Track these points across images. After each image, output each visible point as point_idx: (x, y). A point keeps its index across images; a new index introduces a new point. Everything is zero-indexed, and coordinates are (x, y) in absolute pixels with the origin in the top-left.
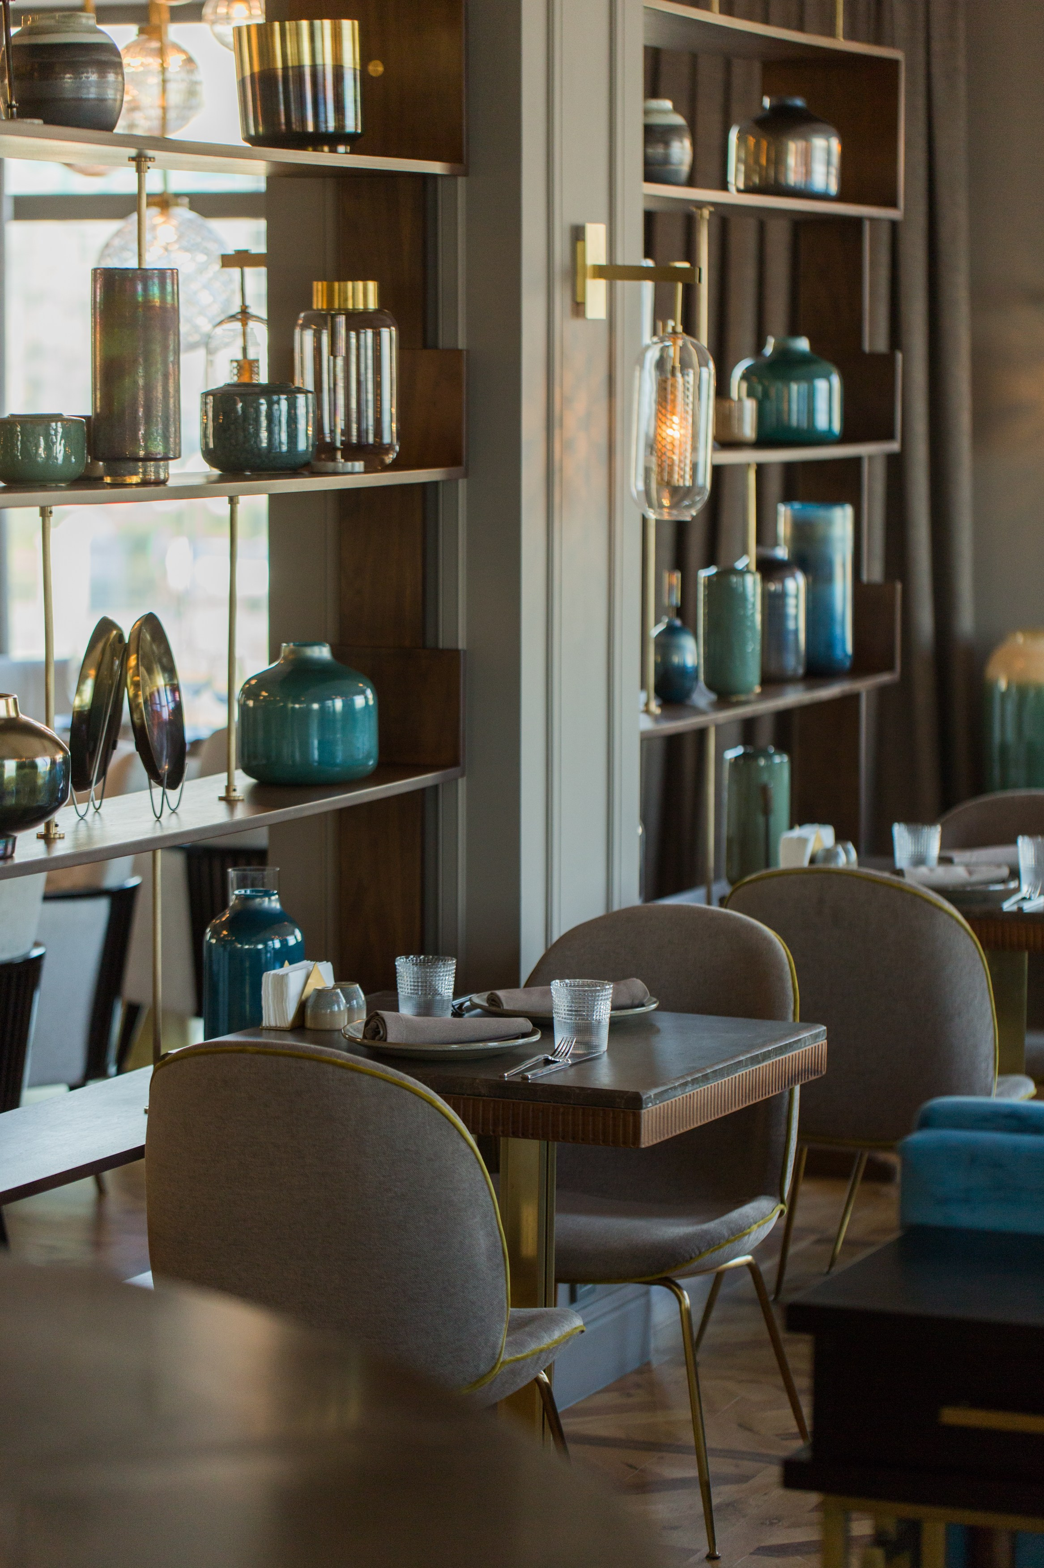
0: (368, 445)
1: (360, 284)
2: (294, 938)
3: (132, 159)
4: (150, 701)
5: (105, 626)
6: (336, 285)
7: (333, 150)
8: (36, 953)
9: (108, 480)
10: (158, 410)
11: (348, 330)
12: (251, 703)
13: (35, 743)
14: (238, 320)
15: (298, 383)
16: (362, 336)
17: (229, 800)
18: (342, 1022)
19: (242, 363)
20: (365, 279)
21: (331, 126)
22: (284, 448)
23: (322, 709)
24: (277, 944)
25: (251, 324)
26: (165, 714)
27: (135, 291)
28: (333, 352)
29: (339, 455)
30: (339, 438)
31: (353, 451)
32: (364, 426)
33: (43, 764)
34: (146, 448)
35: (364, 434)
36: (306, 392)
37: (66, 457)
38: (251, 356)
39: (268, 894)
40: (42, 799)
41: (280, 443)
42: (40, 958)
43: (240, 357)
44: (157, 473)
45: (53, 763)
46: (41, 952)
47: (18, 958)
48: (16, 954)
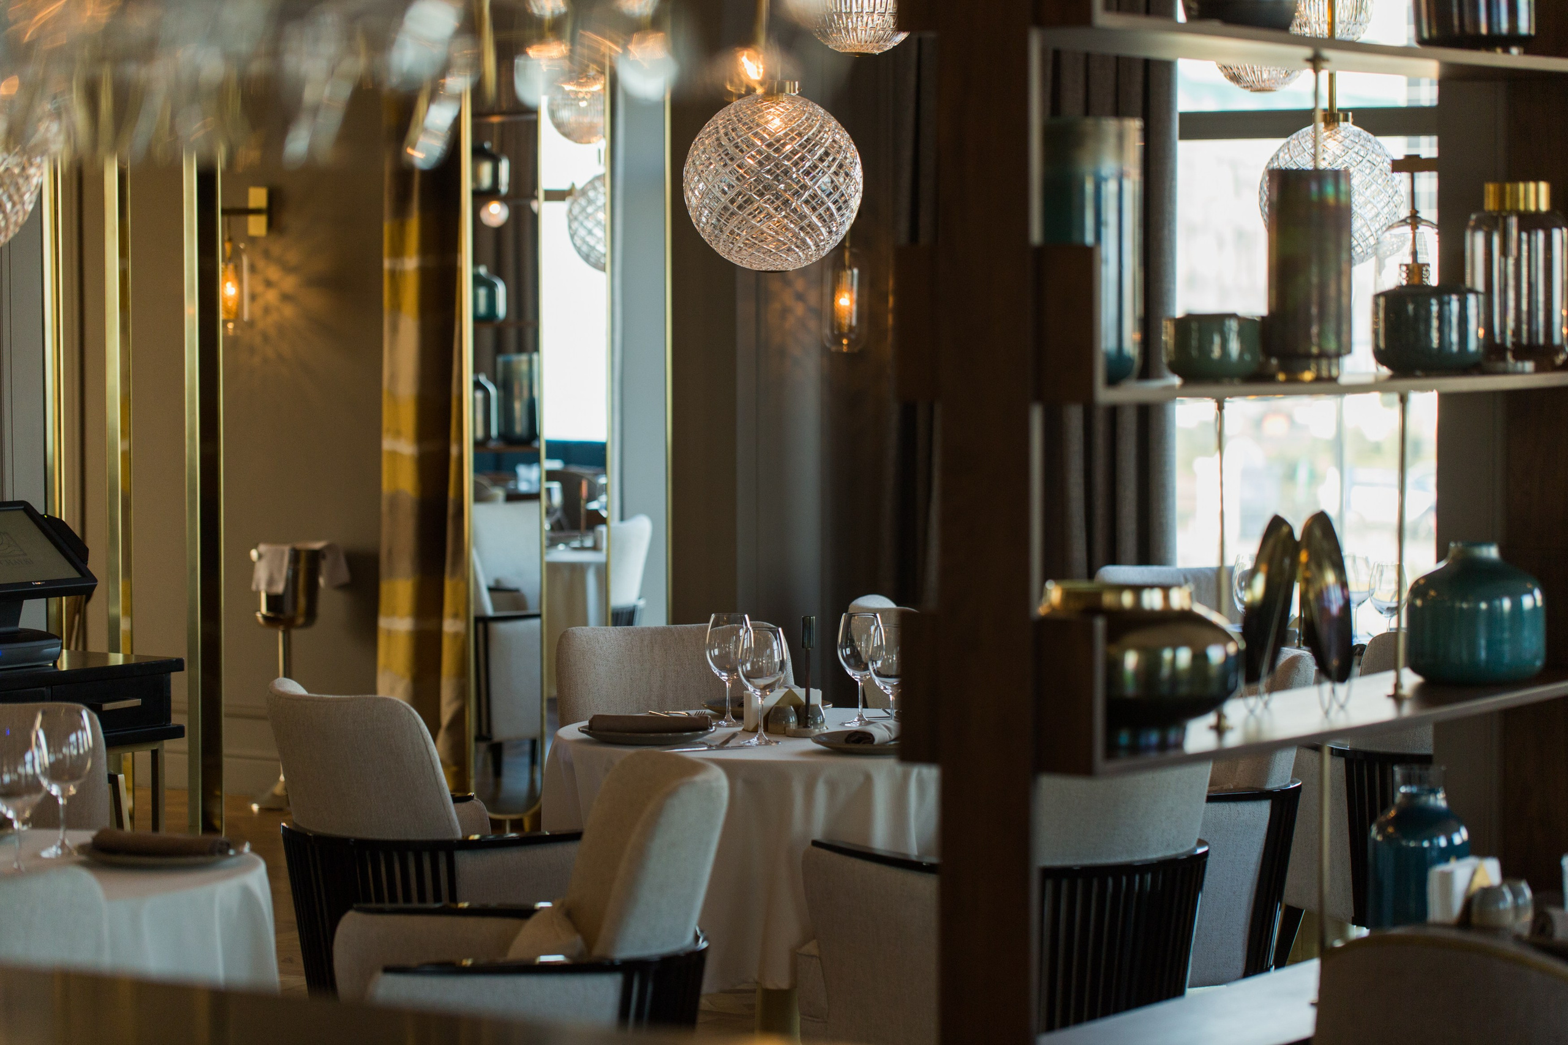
0: (1538, 346)
1: (1532, 186)
2: (1461, 836)
3: (1308, 60)
4: (1321, 596)
5: (1277, 523)
6: (1508, 187)
7: (1506, 50)
8: (1200, 851)
9: (1281, 377)
10: (1332, 308)
11: (1520, 229)
12: (1419, 603)
13: (1208, 634)
14: (1407, 224)
15: (1468, 283)
16: (1533, 238)
17: (1397, 698)
18: (1509, 919)
19: (1411, 267)
20: (1536, 180)
21: (1504, 26)
22: (1455, 348)
23: (1491, 610)
24: (1443, 842)
25: (1422, 229)
26: (1335, 609)
27: (1309, 189)
28: (1504, 252)
29: (1509, 356)
30: (1509, 340)
31: (1523, 352)
32: (1534, 328)
33: (1216, 654)
34: (1320, 346)
35: (1534, 336)
36: (1476, 293)
37: (1241, 354)
38: (1421, 259)
39: (1433, 791)
40: (1214, 689)
41: (1451, 343)
42: (1205, 854)
43: (1409, 260)
44: (1330, 371)
45: (1227, 656)
46: (1205, 849)
47: (1183, 854)
48: (1181, 851)
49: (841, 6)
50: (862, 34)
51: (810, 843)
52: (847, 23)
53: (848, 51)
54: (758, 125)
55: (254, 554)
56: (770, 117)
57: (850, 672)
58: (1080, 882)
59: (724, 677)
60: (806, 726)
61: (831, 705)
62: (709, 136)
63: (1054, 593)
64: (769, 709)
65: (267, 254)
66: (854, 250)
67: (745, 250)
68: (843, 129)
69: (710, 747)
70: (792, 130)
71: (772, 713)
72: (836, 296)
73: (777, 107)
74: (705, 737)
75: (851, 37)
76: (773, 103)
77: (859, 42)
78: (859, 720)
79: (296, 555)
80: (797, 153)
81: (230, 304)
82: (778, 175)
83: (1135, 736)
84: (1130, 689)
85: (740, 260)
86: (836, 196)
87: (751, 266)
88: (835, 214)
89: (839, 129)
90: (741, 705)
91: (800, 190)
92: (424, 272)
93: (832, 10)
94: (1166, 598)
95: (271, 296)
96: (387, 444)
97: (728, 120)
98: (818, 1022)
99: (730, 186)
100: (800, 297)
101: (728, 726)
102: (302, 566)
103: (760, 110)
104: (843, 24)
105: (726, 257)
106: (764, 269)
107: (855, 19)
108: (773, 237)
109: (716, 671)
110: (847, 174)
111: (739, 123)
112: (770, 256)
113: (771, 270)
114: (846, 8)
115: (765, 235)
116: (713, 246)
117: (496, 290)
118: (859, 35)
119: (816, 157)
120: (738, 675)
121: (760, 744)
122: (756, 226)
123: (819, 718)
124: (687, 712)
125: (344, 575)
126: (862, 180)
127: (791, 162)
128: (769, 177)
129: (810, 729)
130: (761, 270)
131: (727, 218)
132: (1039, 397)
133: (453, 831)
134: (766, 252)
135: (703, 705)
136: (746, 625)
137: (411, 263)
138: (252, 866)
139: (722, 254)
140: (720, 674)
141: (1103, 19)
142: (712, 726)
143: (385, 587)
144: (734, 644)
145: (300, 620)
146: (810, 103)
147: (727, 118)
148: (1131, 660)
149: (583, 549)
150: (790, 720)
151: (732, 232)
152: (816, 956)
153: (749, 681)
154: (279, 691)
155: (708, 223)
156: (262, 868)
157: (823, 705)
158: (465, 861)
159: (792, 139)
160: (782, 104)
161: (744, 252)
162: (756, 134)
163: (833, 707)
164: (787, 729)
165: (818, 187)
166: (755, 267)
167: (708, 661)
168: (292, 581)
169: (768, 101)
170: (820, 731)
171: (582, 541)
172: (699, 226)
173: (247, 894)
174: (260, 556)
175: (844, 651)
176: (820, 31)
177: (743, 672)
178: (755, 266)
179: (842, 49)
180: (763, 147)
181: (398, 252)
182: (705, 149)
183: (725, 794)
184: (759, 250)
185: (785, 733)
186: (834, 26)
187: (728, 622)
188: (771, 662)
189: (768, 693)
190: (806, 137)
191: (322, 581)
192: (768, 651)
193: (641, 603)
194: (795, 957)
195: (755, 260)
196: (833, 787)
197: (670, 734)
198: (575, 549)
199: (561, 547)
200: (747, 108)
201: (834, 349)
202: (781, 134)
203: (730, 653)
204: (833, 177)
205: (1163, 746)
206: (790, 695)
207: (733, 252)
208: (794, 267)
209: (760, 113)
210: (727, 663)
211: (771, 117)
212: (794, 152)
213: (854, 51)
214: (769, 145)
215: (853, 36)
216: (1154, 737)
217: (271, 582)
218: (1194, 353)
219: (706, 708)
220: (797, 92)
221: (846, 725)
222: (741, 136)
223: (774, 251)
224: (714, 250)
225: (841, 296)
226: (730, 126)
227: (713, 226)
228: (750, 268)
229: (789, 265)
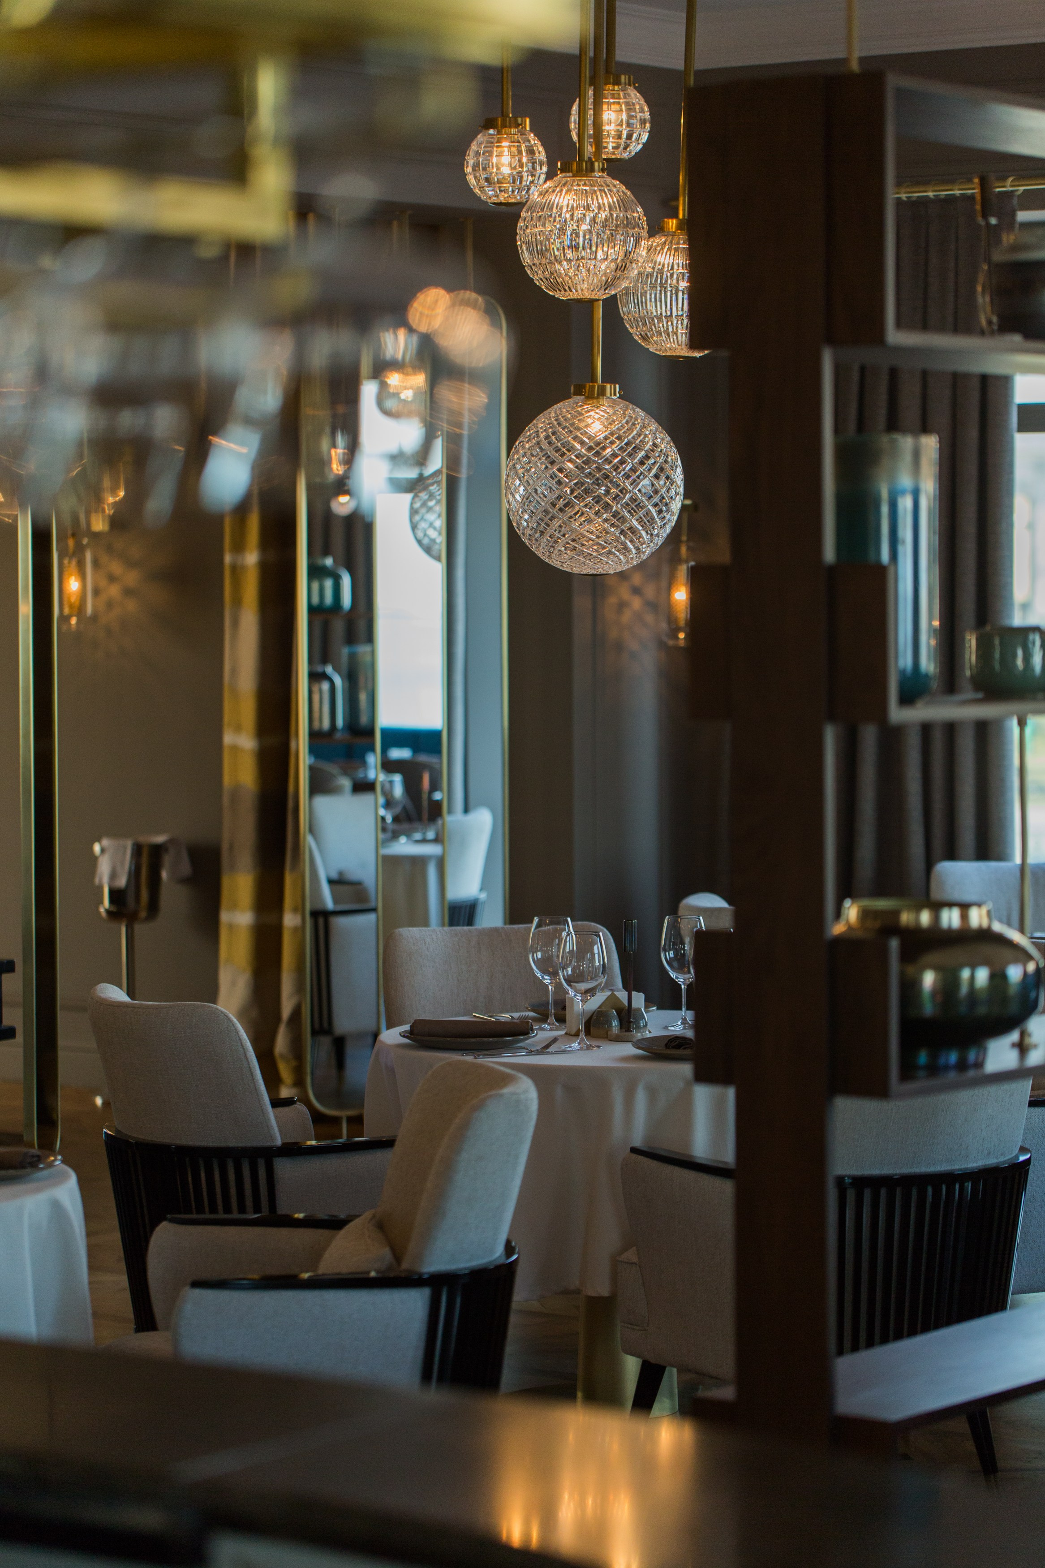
8: (1023, 1159)
13: (1007, 953)
33: (1015, 973)
37: (1042, 669)
40: (1014, 1008)
42: (1028, 1162)
45: (1025, 973)
46: (1028, 1156)
47: (1004, 1162)
48: (1002, 1159)
49: (661, 308)
50: (682, 337)
51: (629, 1150)
52: (667, 325)
53: (668, 354)
54: (578, 429)
55: (97, 848)
56: (590, 421)
57: (673, 975)
58: (899, 1191)
59: (547, 980)
60: (628, 1030)
61: (655, 1008)
62: (529, 440)
63: (852, 912)
64: (592, 1013)
65: (110, 549)
66: (691, 544)
67: (566, 553)
68: (664, 432)
69: (530, 1053)
70: (612, 434)
71: (594, 1017)
72: (672, 591)
73: (597, 411)
74: (527, 1041)
75: (672, 340)
76: (594, 406)
77: (679, 345)
78: (682, 1023)
79: (138, 850)
80: (617, 457)
81: (73, 600)
82: (598, 479)
83: (934, 1057)
84: (928, 1009)
85: (560, 564)
86: (656, 499)
87: (572, 569)
88: (656, 517)
89: (660, 432)
90: (564, 1008)
91: (619, 494)
92: (264, 567)
93: (652, 313)
94: (964, 917)
95: (114, 591)
96: (228, 738)
97: (549, 424)
98: (639, 1330)
99: (551, 490)
100: (636, 591)
101: (551, 1030)
102: (145, 859)
103: (581, 414)
104: (663, 327)
105: (547, 560)
106: (584, 572)
107: (675, 322)
108: (593, 541)
109: (539, 974)
110: (668, 478)
111: (559, 427)
112: (590, 560)
113: (591, 573)
114: (666, 311)
115: (585, 538)
116: (534, 550)
117: (341, 582)
118: (679, 338)
119: (636, 461)
120: (559, 979)
121: (581, 1049)
122: (577, 530)
123: (641, 1022)
124: (512, 1014)
125: (186, 868)
126: (682, 483)
127: (611, 466)
128: (589, 480)
129: (632, 1033)
130: (582, 573)
131: (548, 522)
132: (832, 717)
133: (272, 1137)
134: (587, 556)
135: (527, 1008)
136: (568, 926)
137: (251, 558)
138: (63, 1177)
139: (543, 558)
140: (542, 977)
141: (895, 336)
142: (532, 1030)
143: (226, 882)
144: (557, 947)
145: (143, 914)
146: (631, 406)
147: (547, 422)
148: (929, 979)
149: (424, 841)
150: (612, 1024)
151: (553, 536)
152: (636, 1264)
153: (570, 985)
154: (100, 997)
155: (528, 527)
156: (72, 1180)
157: (646, 1007)
158: (285, 1168)
159: (612, 443)
160: (603, 408)
161: (565, 556)
162: (575, 438)
163: (658, 1009)
164: (609, 1033)
165: (638, 491)
167: (530, 965)
168: (135, 874)
169: (588, 405)
170: (642, 1035)
171: (424, 834)
172: (519, 530)
173: (56, 1207)
174: (103, 851)
175: (667, 954)
176: (641, 334)
177: (564, 976)
178: (575, 569)
179: (663, 352)
180: (583, 450)
181: (239, 547)
182: (525, 453)
183: (534, 1106)
184: (579, 554)
185: (607, 1038)
186: (654, 329)
187: (551, 923)
188: (593, 966)
189: (589, 998)
190: (626, 440)
191: (164, 875)
192: (589, 955)
193: (483, 896)
194: (615, 1263)
195: (576, 564)
196: (652, 1093)
197: (491, 1039)
198: (417, 842)
199: (403, 839)
200: (568, 411)
201: (671, 643)
202: (601, 437)
203: (553, 956)
204: (652, 479)
205: (962, 1066)
206: (613, 997)
207: (553, 555)
208: (615, 570)
209: (580, 416)
210: (549, 966)
211: (592, 421)
212: (615, 455)
213: (674, 355)
214: (590, 449)
215: (673, 339)
216: (953, 1057)
217: (113, 876)
218: (997, 666)
219: (530, 1011)
220: (618, 395)
221: (670, 1028)
222: (560, 440)
223: (594, 554)
224: (535, 554)
225: (678, 590)
226: (550, 430)
227: (533, 530)
228: (571, 571)
229: (610, 568)
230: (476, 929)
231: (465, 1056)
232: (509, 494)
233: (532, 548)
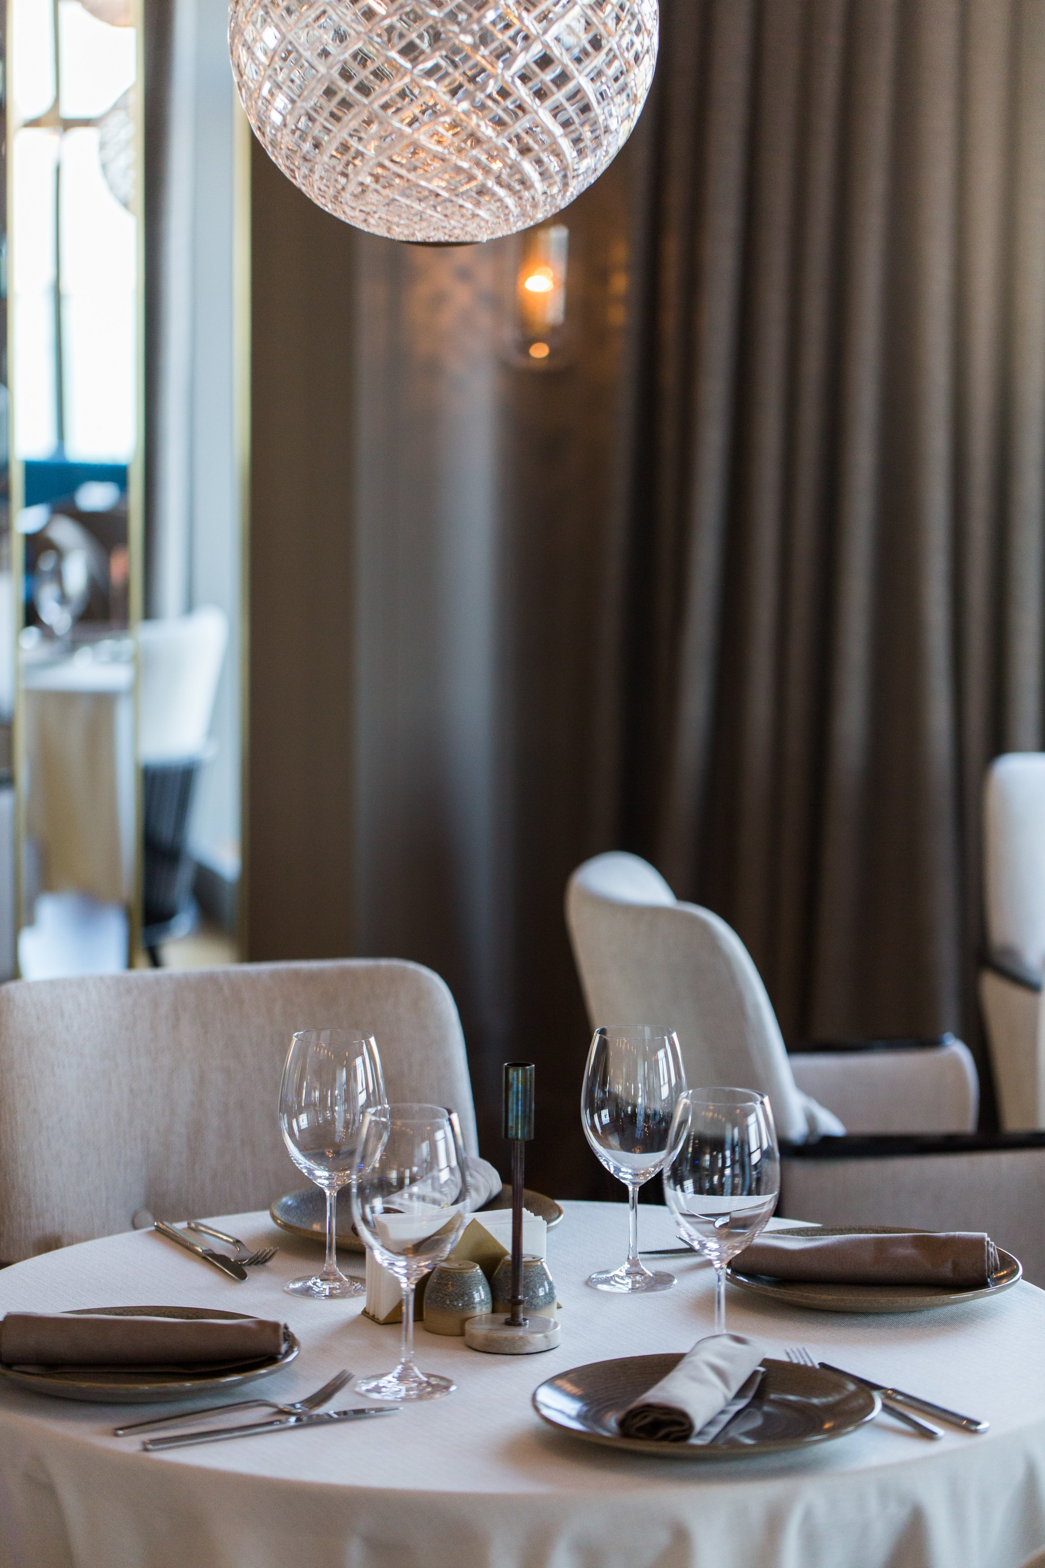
57: (609, 1164)
60: (513, 1320)
67: (377, 191)
71: (433, 1279)
72: (521, 275)
78: (629, 1275)
85: (362, 216)
86: (597, 62)
87: (389, 230)
88: (595, 105)
99: (341, 37)
105: (329, 208)
106: (419, 237)
108: (443, 160)
109: (302, 1162)
112: (435, 207)
113: (436, 239)
115: (424, 154)
116: (298, 182)
122: (401, 134)
123: (541, 1290)
130: (412, 239)
131: (332, 115)
134: (426, 197)
139: (319, 202)
150: (473, 1303)
151: (345, 148)
155: (285, 125)
161: (372, 197)
164: (467, 1327)
165: (553, 38)
166: (400, 233)
172: (263, 134)
178: (398, 230)
184: (408, 192)
185: (465, 1341)
192: (425, 1147)
195: (399, 216)
206: (477, 1236)
207: (346, 196)
208: (490, 233)
223: (445, 194)
224: (299, 191)
225: (531, 274)
227: (298, 133)
228: (386, 235)
229: (481, 228)
230: (170, 977)
231: (124, 1435)
232: (240, 47)
233: (295, 178)
